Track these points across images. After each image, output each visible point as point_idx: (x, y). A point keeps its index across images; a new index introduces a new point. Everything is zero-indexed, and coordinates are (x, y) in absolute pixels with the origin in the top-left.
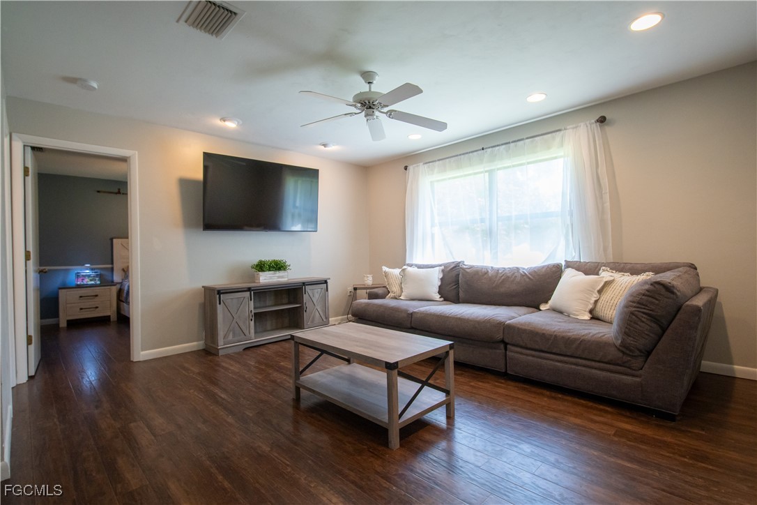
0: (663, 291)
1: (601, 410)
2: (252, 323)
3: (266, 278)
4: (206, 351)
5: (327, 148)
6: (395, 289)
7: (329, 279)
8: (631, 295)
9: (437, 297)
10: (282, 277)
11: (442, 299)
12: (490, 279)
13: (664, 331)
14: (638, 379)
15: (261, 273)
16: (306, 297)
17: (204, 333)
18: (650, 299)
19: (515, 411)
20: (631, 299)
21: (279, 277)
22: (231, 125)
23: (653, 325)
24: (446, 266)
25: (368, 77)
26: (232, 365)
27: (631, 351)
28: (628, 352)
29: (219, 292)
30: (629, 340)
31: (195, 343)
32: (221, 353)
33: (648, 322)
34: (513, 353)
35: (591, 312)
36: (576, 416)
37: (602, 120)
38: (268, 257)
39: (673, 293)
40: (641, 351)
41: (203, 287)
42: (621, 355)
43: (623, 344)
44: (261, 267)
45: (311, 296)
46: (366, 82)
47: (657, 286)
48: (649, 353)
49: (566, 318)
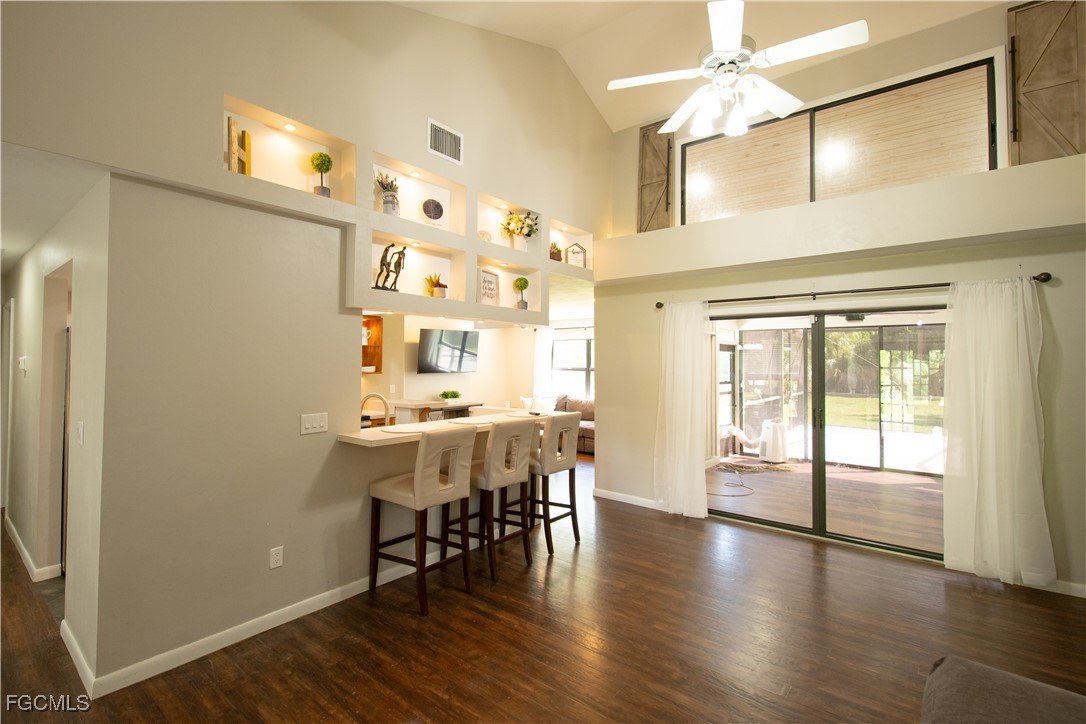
3: (450, 403)
15: (446, 400)
21: (456, 402)
44: (445, 395)
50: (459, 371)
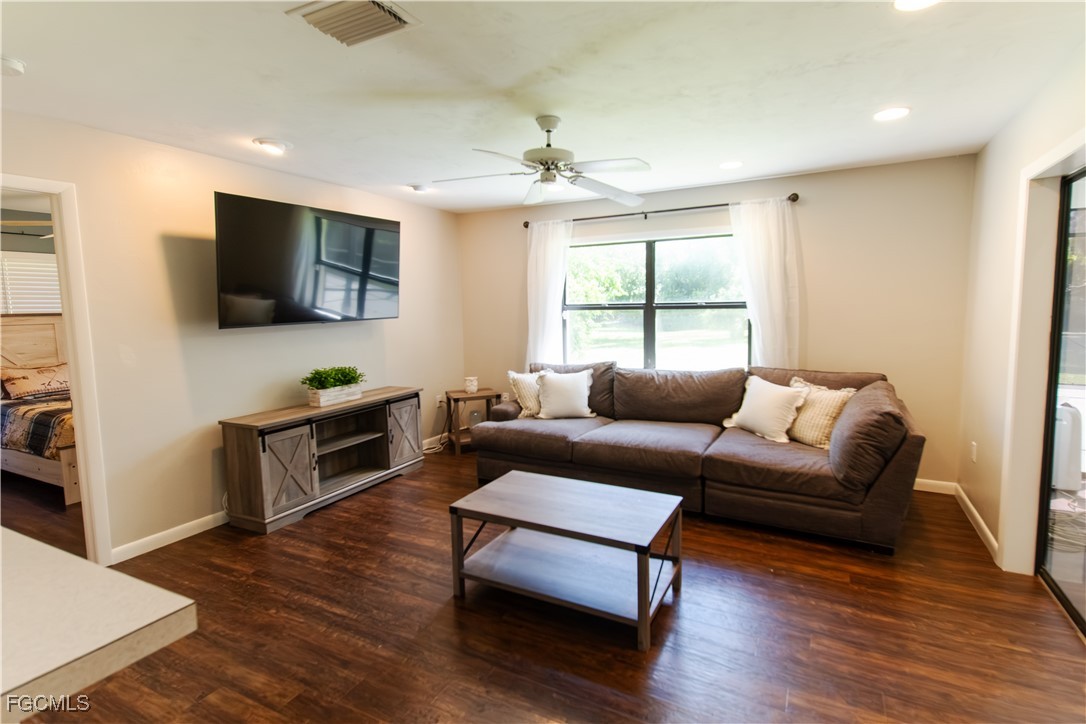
0: (892, 422)
1: (821, 551)
2: (316, 473)
3: (332, 399)
4: (233, 527)
5: (418, 192)
6: (530, 404)
7: (422, 390)
8: (857, 425)
9: (587, 411)
10: (353, 394)
11: (594, 415)
12: (658, 388)
13: (887, 462)
14: (859, 514)
15: (321, 392)
16: (390, 421)
17: (225, 497)
18: (880, 431)
19: (739, 566)
20: (858, 429)
21: (349, 395)
22: (274, 151)
23: (878, 457)
24: (595, 368)
25: (546, 122)
26: (308, 551)
27: (856, 486)
28: (849, 486)
29: (263, 433)
30: (854, 474)
31: (210, 517)
32: (270, 529)
33: (875, 455)
34: (715, 491)
35: (788, 432)
36: (805, 563)
37: (794, 198)
38: (327, 363)
39: (901, 424)
40: (862, 484)
41: (220, 423)
42: (842, 489)
43: (847, 478)
44: (320, 381)
45: (398, 418)
46: (542, 129)
47: (887, 417)
48: (869, 487)
49: (761, 441)
50: (360, 317)
